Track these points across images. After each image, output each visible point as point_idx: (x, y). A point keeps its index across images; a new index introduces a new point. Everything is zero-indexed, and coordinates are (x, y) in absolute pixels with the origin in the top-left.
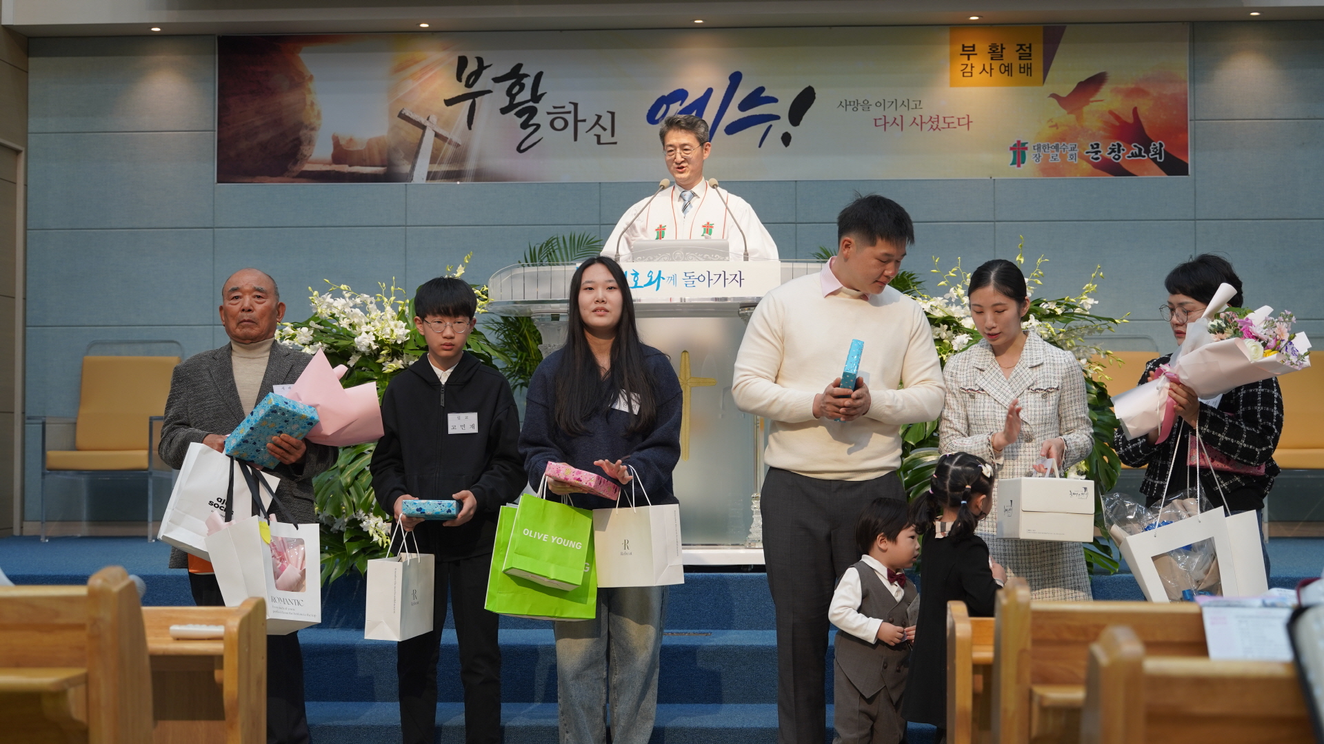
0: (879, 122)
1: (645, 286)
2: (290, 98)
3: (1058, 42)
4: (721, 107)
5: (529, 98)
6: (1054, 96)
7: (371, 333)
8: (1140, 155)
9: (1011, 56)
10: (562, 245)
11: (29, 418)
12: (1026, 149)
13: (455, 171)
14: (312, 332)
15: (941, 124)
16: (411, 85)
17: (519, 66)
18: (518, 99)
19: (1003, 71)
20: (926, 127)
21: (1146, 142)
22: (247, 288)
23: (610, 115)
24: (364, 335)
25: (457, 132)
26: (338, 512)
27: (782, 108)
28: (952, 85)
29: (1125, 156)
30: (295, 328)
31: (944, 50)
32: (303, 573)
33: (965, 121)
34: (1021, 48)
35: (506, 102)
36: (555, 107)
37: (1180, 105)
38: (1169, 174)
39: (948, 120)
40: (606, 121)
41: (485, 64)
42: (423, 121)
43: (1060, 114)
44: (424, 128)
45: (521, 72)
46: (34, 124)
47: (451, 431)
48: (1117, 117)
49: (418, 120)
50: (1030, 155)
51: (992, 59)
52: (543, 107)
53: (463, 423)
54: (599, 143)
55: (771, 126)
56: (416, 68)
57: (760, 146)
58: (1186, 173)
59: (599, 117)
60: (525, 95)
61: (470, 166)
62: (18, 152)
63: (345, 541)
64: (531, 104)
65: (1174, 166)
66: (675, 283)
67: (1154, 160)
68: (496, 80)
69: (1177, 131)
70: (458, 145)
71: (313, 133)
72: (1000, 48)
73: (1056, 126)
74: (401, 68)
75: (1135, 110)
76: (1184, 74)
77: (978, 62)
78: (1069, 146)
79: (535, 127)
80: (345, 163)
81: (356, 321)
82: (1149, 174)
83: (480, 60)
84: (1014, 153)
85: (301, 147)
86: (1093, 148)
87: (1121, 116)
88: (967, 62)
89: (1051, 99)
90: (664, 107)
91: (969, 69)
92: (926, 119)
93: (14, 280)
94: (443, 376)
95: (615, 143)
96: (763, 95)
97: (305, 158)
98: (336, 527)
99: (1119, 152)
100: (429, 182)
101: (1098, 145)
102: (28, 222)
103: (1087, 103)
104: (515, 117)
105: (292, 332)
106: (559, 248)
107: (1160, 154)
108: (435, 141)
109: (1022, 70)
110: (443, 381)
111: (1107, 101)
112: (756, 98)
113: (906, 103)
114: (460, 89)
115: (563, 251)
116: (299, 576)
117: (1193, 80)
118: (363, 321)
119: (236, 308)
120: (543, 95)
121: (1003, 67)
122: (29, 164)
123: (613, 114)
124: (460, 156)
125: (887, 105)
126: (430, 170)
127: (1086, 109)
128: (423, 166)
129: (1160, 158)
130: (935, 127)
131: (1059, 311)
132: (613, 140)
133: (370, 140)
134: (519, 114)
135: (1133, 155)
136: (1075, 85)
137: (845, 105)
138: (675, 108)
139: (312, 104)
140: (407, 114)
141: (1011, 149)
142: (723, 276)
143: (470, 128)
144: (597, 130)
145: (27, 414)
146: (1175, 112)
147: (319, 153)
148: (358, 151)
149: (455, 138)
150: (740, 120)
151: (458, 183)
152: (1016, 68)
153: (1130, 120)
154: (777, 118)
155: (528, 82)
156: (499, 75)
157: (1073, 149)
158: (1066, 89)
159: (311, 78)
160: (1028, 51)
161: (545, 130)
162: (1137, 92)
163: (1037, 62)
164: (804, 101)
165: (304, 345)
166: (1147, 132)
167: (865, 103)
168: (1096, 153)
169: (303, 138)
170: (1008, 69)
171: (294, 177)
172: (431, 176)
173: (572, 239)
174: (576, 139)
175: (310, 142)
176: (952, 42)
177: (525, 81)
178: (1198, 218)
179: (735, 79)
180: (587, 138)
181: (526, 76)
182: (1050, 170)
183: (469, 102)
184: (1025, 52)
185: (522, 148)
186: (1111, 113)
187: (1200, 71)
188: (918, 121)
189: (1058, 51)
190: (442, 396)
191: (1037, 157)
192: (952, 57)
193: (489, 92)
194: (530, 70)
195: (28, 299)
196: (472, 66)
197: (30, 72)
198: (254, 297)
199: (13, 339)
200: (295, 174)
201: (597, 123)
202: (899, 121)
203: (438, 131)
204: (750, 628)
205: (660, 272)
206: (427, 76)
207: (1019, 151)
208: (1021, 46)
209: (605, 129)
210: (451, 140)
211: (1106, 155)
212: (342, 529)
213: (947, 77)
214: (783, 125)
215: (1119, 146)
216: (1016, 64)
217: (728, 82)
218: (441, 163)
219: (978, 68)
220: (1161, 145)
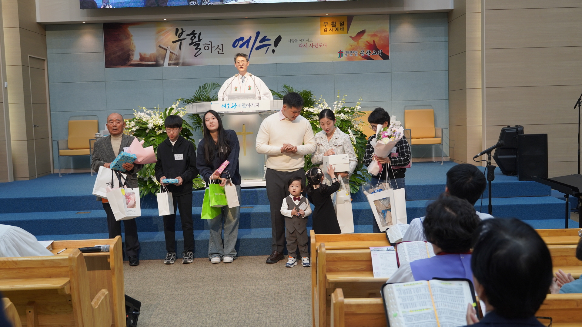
0: (300, 46)
1: (231, 108)
2: (126, 42)
3: (352, 21)
4: (254, 42)
5: (197, 40)
6: (351, 37)
7: (152, 123)
8: (375, 54)
9: (338, 25)
10: (209, 86)
11: (53, 141)
12: (343, 53)
13: (176, 63)
14: (135, 123)
15: (318, 46)
16: (162, 37)
17: (194, 31)
18: (194, 41)
20: (314, 47)
21: (377, 50)
22: (115, 119)
23: (221, 45)
24: (150, 124)
25: (176, 51)
26: (145, 176)
27: (272, 42)
28: (321, 34)
29: (371, 54)
30: (130, 121)
31: (319, 24)
32: (135, 202)
33: (325, 45)
34: (341, 23)
35: (190, 42)
36: (205, 43)
37: (387, 39)
38: (384, 59)
39: (320, 45)
40: (220, 47)
41: (184, 31)
42: (166, 48)
43: (352, 42)
44: (166, 50)
45: (195, 33)
46: (49, 51)
47: (175, 159)
48: (369, 43)
49: (165, 48)
50: (344, 54)
51: (332, 26)
52: (201, 43)
53: (179, 157)
54: (219, 53)
55: (269, 47)
56: (163, 32)
57: (266, 53)
58: (389, 59)
59: (218, 46)
60: (196, 40)
61: (181, 61)
62: (44, 60)
63: (148, 184)
64: (198, 42)
65: (385, 57)
66: (240, 107)
67: (380, 55)
68: (188, 35)
69: (386, 46)
70: (177, 55)
71: (133, 52)
72: (335, 23)
73: (351, 46)
74: (159, 32)
75: (374, 41)
76: (388, 30)
77: (328, 27)
78: (355, 52)
79: (199, 49)
80: (143, 61)
81: (148, 119)
82: (378, 59)
83: (182, 29)
84: (339, 54)
85: (130, 57)
86: (362, 52)
88: (325, 27)
89: (350, 38)
90: (237, 42)
91: (326, 29)
92: (314, 45)
93: (46, 98)
94: (173, 143)
95: (223, 53)
96: (266, 38)
97: (131, 60)
98: (145, 179)
99: (369, 53)
100: (169, 66)
101: (363, 51)
102: (49, 81)
103: (360, 39)
104: (193, 46)
105: (129, 123)
106: (208, 87)
107: (381, 53)
108: (170, 54)
109: (341, 29)
110: (173, 145)
111: (366, 38)
112: (264, 39)
113: (308, 40)
114: (177, 38)
115: (209, 87)
116: (134, 203)
117: (390, 31)
118: (150, 119)
119: (112, 125)
120: (201, 39)
121: (336, 29)
122: (48, 63)
123: (222, 45)
124: (178, 58)
125: (303, 40)
128: (167, 61)
129: (381, 55)
130: (316, 47)
131: (350, 111)
132: (223, 52)
133: (151, 54)
134: (195, 45)
135: (373, 54)
136: (357, 34)
137: (290, 41)
138: (241, 43)
139: (133, 44)
140: (161, 46)
141: (339, 53)
142: (254, 104)
143: (180, 50)
144: (218, 50)
145: (53, 140)
146: (385, 41)
147: (136, 58)
148: (147, 58)
149: (176, 53)
150: (260, 46)
151: (177, 66)
152: (339, 29)
153: (372, 43)
154: (271, 45)
155: (197, 36)
156: (188, 34)
157: (356, 52)
158: (354, 35)
159: (132, 36)
160: (343, 24)
161: (202, 50)
162: (374, 35)
163: (345, 27)
164: (278, 40)
165: (133, 126)
166: (377, 47)
167: (296, 40)
168: (363, 53)
169: (131, 54)
170: (337, 29)
171: (129, 66)
172: (169, 64)
173: (211, 84)
174: (212, 53)
175: (133, 55)
176: (321, 22)
177: (196, 35)
178: (392, 72)
179: (258, 34)
180: (215, 52)
181: (196, 34)
182: (350, 59)
183: (180, 42)
184: (342, 24)
185: (196, 55)
186: (367, 41)
187: (391, 29)
188: (312, 45)
189: (352, 24)
190: (173, 149)
191: (346, 55)
192: (321, 26)
193: (185, 39)
194: (197, 32)
195: (51, 104)
196: (180, 31)
197: (46, 35)
198: (117, 122)
199: (47, 116)
200: (129, 65)
201: (218, 47)
202: (306, 45)
203: (171, 51)
204: (265, 204)
205: (235, 104)
206: (167, 34)
207: (341, 53)
208: (341, 22)
209: (220, 49)
210: (175, 54)
211: (366, 54)
212: (147, 180)
213: (320, 32)
214: (272, 47)
215: (369, 51)
216: (340, 27)
217: (256, 35)
218: (172, 61)
219: (328, 29)
220: (381, 51)
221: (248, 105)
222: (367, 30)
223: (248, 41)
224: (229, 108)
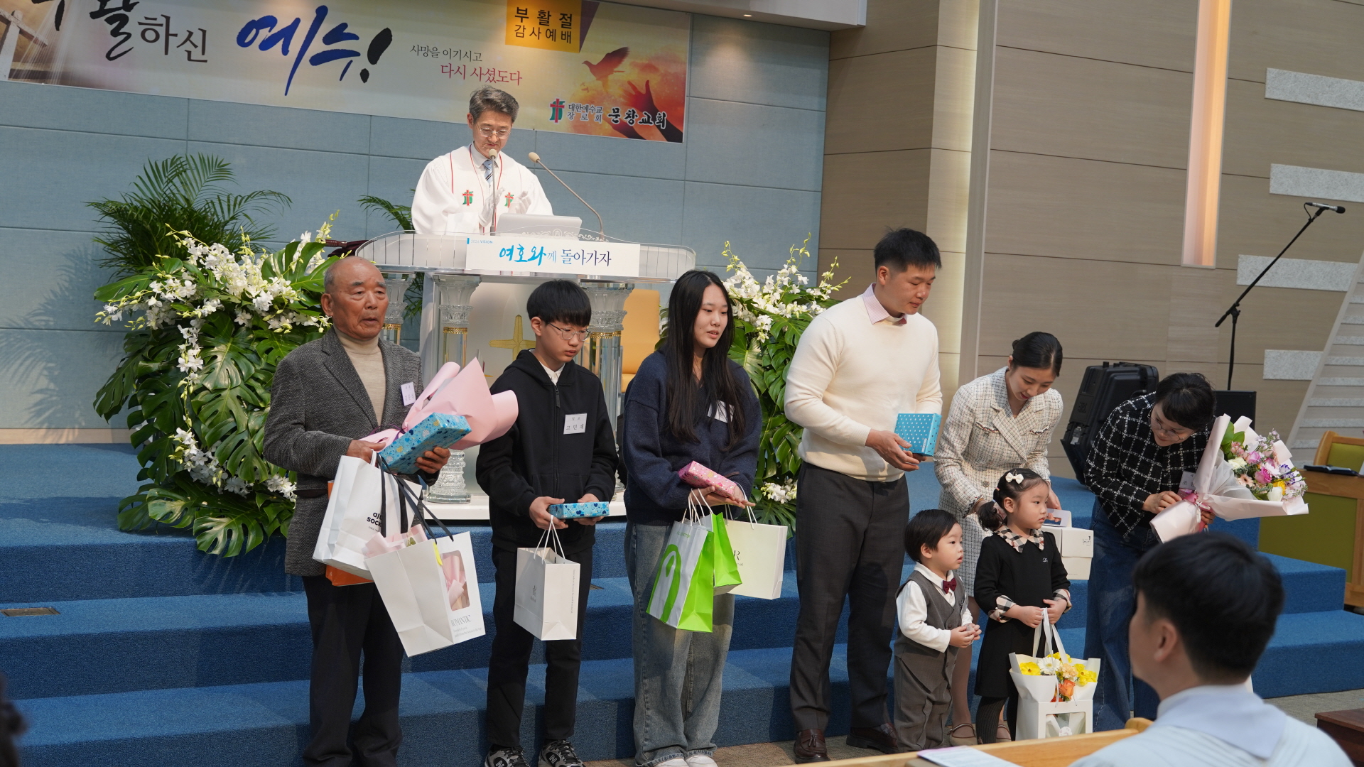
0: (445, 69)
1: (529, 260)
3: (593, 17)
4: (307, 38)
5: (121, 5)
6: (587, 63)
8: (648, 122)
9: (555, 23)
12: (563, 107)
13: (40, 72)
15: (497, 78)
18: (110, 5)
19: (548, 35)
20: (484, 78)
21: (653, 111)
22: (371, 283)
23: (201, 33)
25: (43, 30)
27: (362, 45)
28: (507, 43)
29: (637, 123)
31: (503, 11)
33: (517, 77)
34: (564, 17)
35: (96, 6)
36: (146, 18)
37: (680, 83)
38: (668, 140)
39: (502, 74)
40: (197, 38)
42: (7, 15)
43: (590, 79)
44: (8, 23)
47: (568, 433)
48: (634, 88)
50: (566, 112)
51: (540, 24)
52: (134, 16)
53: (575, 423)
54: (189, 59)
55: (351, 61)
57: (341, 80)
58: (681, 141)
59: (191, 34)
61: (57, 67)
64: (122, 12)
65: (673, 134)
66: (555, 259)
67: (659, 127)
69: (676, 104)
70: (44, 45)
72: (547, 15)
73: (587, 89)
75: (648, 82)
76: (684, 55)
77: (529, 25)
78: (596, 109)
79: (125, 35)
82: (654, 139)
84: (553, 110)
86: (614, 112)
87: (637, 87)
88: (520, 24)
89: (585, 65)
90: (254, 31)
91: (521, 30)
92: (484, 71)
94: (554, 377)
95: (206, 61)
96: (346, 31)
99: (633, 118)
100: (11, 80)
101: (618, 109)
103: (612, 72)
104: (106, 23)
107: (663, 122)
108: (19, 38)
109: (564, 37)
110: (555, 381)
111: (626, 73)
112: (338, 34)
113: (469, 54)
117: (691, 63)
120: (135, 4)
121: (548, 32)
123: (204, 32)
124: (46, 56)
125: (453, 54)
126: (13, 68)
127: (611, 77)
128: (5, 63)
129: (663, 126)
130: (491, 79)
132: (203, 58)
134: (110, 21)
135: (643, 122)
136: (604, 56)
137: (417, 49)
138: (265, 33)
141: (551, 105)
142: (594, 255)
143: (58, 29)
144: (188, 46)
146: (676, 88)
149: (42, 37)
150: (324, 53)
151: (43, 84)
152: (558, 34)
153: (643, 91)
154: (357, 54)
157: (599, 111)
158: (597, 58)
160: (569, 21)
161: (136, 40)
162: (649, 67)
163: (575, 32)
166: (655, 103)
167: (435, 49)
168: (617, 116)
170: (552, 35)
172: (14, 74)
174: (166, 53)
178: (687, 179)
179: (322, 13)
180: (177, 53)
182: (580, 127)
183: (57, 2)
184: (566, 21)
185: (112, 55)
186: (630, 83)
187: (697, 54)
188: (477, 72)
189: (593, 24)
190: (557, 397)
191: (571, 115)
192: (508, 18)
198: (376, 292)
201: (188, 39)
202: (462, 70)
203: (23, 28)
205: (542, 248)
207: (557, 107)
208: (564, 15)
209: (196, 46)
210: (37, 39)
211: (623, 119)
213: (503, 35)
214: (362, 62)
215: (634, 112)
216: (559, 30)
217: (315, 15)
218: (25, 62)
219: (528, 31)
220: (664, 115)
221: (577, 256)
222: (632, 51)
223: (288, 33)
224: (521, 260)
